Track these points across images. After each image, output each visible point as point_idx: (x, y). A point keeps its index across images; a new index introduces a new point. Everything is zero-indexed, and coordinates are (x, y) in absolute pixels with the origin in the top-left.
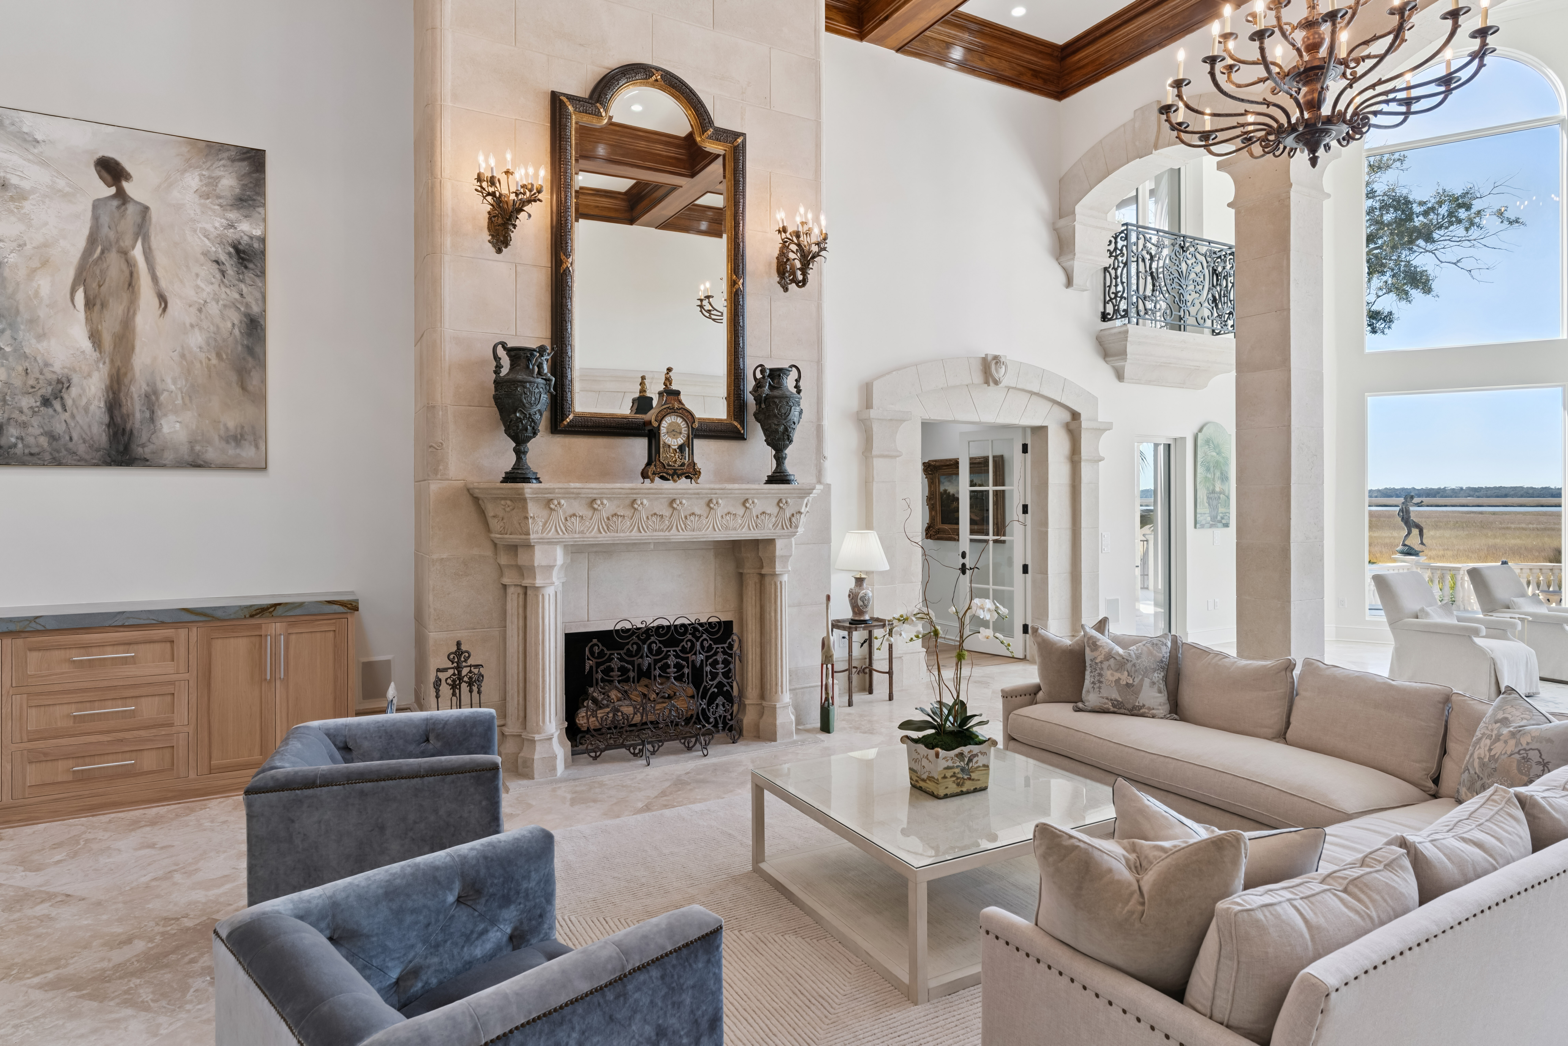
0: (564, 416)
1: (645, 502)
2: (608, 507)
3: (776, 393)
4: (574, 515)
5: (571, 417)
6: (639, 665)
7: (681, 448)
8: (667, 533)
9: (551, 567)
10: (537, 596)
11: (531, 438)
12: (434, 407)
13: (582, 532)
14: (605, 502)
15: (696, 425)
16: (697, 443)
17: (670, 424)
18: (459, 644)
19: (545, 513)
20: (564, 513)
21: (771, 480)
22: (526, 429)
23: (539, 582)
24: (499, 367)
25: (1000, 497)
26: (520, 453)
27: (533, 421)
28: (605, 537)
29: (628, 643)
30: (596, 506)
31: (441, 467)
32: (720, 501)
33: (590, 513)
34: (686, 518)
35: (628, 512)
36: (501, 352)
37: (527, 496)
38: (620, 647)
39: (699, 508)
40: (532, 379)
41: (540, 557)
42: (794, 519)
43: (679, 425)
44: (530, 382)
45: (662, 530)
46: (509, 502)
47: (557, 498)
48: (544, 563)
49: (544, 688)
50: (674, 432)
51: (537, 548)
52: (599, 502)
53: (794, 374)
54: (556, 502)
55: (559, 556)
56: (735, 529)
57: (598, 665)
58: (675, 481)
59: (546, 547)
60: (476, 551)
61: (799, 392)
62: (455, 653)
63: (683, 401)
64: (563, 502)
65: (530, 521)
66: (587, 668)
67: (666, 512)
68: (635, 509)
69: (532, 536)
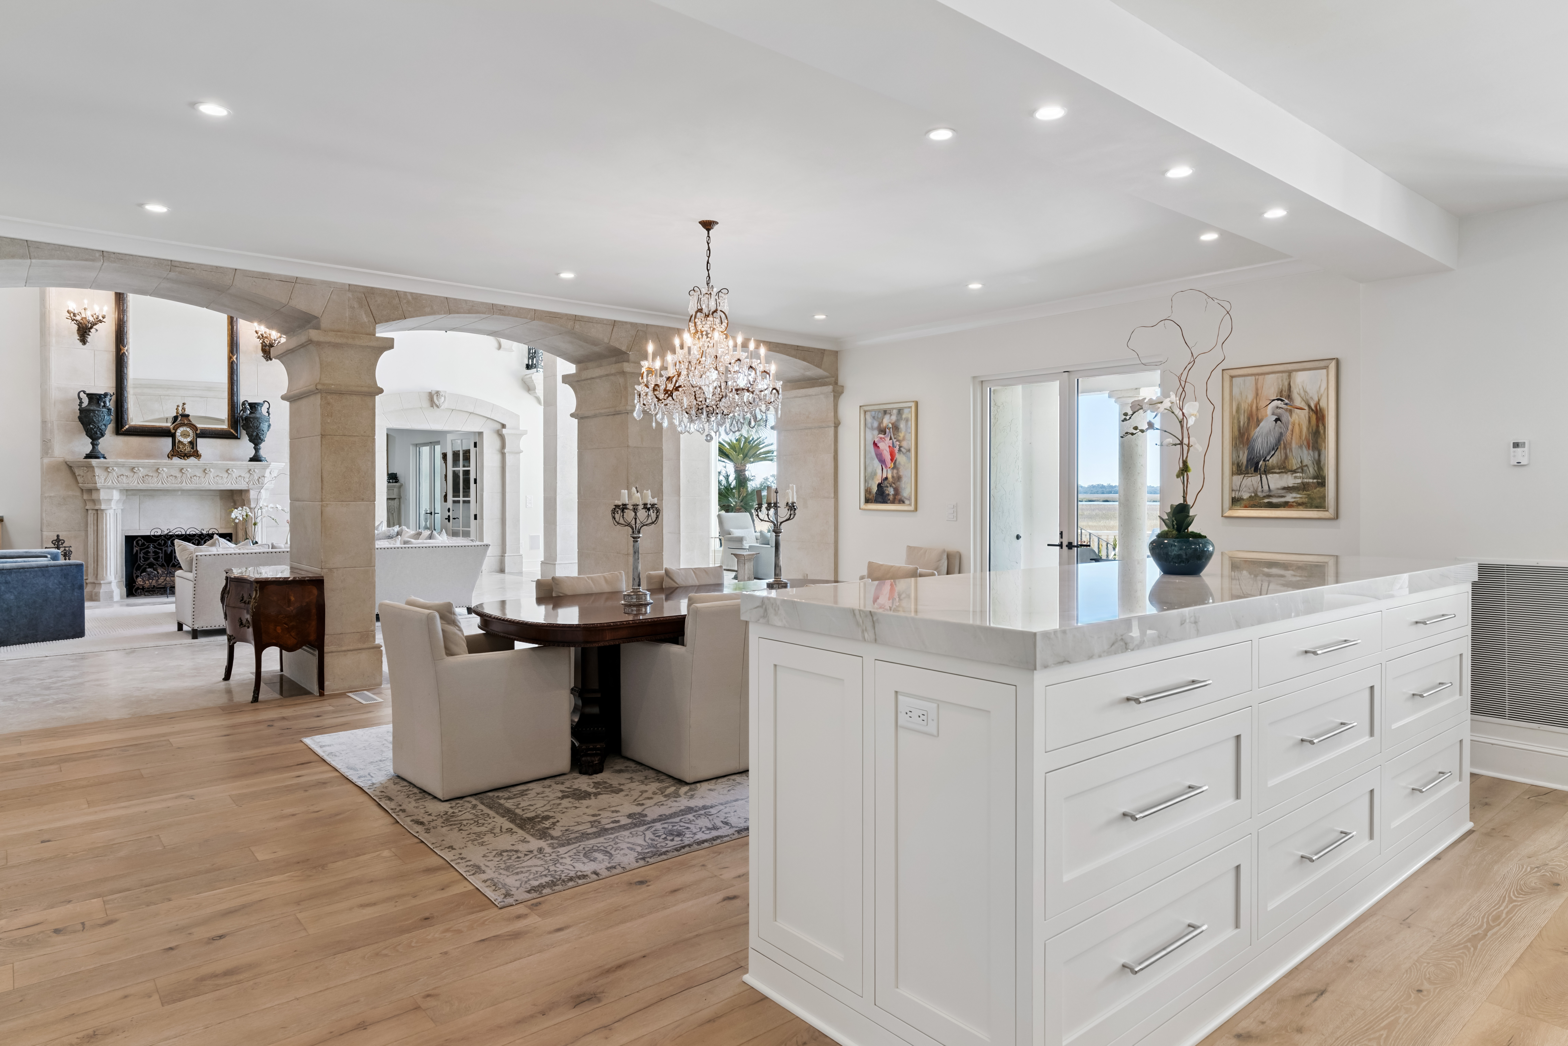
0: (122, 427)
1: (165, 469)
2: (142, 472)
3: (252, 415)
4: (122, 475)
5: (127, 427)
6: (165, 551)
7: (191, 443)
8: (180, 485)
9: (110, 500)
10: (103, 514)
11: (100, 438)
12: (46, 421)
13: (128, 483)
14: (140, 469)
15: (198, 432)
16: (199, 440)
17: (182, 432)
18: (58, 536)
19: (106, 473)
20: (117, 474)
21: (251, 460)
22: (97, 433)
23: (103, 507)
24: (81, 403)
25: (467, 473)
26: (94, 445)
27: (100, 429)
28: (142, 486)
29: (159, 540)
30: (135, 471)
31: (50, 451)
32: (211, 470)
33: (132, 474)
34: (191, 477)
35: (155, 474)
36: (82, 395)
37: (94, 465)
38: (155, 541)
39: (199, 473)
40: (99, 409)
41: (103, 495)
42: (260, 480)
43: (188, 432)
44: (98, 411)
45: (177, 484)
46: (85, 468)
47: (112, 467)
48: (106, 498)
49: (106, 558)
50: (185, 435)
51: (101, 490)
52: (136, 469)
53: (266, 405)
54: (111, 469)
55: (116, 495)
56: (223, 484)
57: (141, 550)
58: (185, 460)
59: (107, 490)
60: (70, 493)
61: (269, 414)
62: (56, 540)
63: (191, 420)
64: (115, 468)
65: (97, 477)
66: (135, 551)
67: (179, 475)
68: (159, 473)
69: (98, 485)
